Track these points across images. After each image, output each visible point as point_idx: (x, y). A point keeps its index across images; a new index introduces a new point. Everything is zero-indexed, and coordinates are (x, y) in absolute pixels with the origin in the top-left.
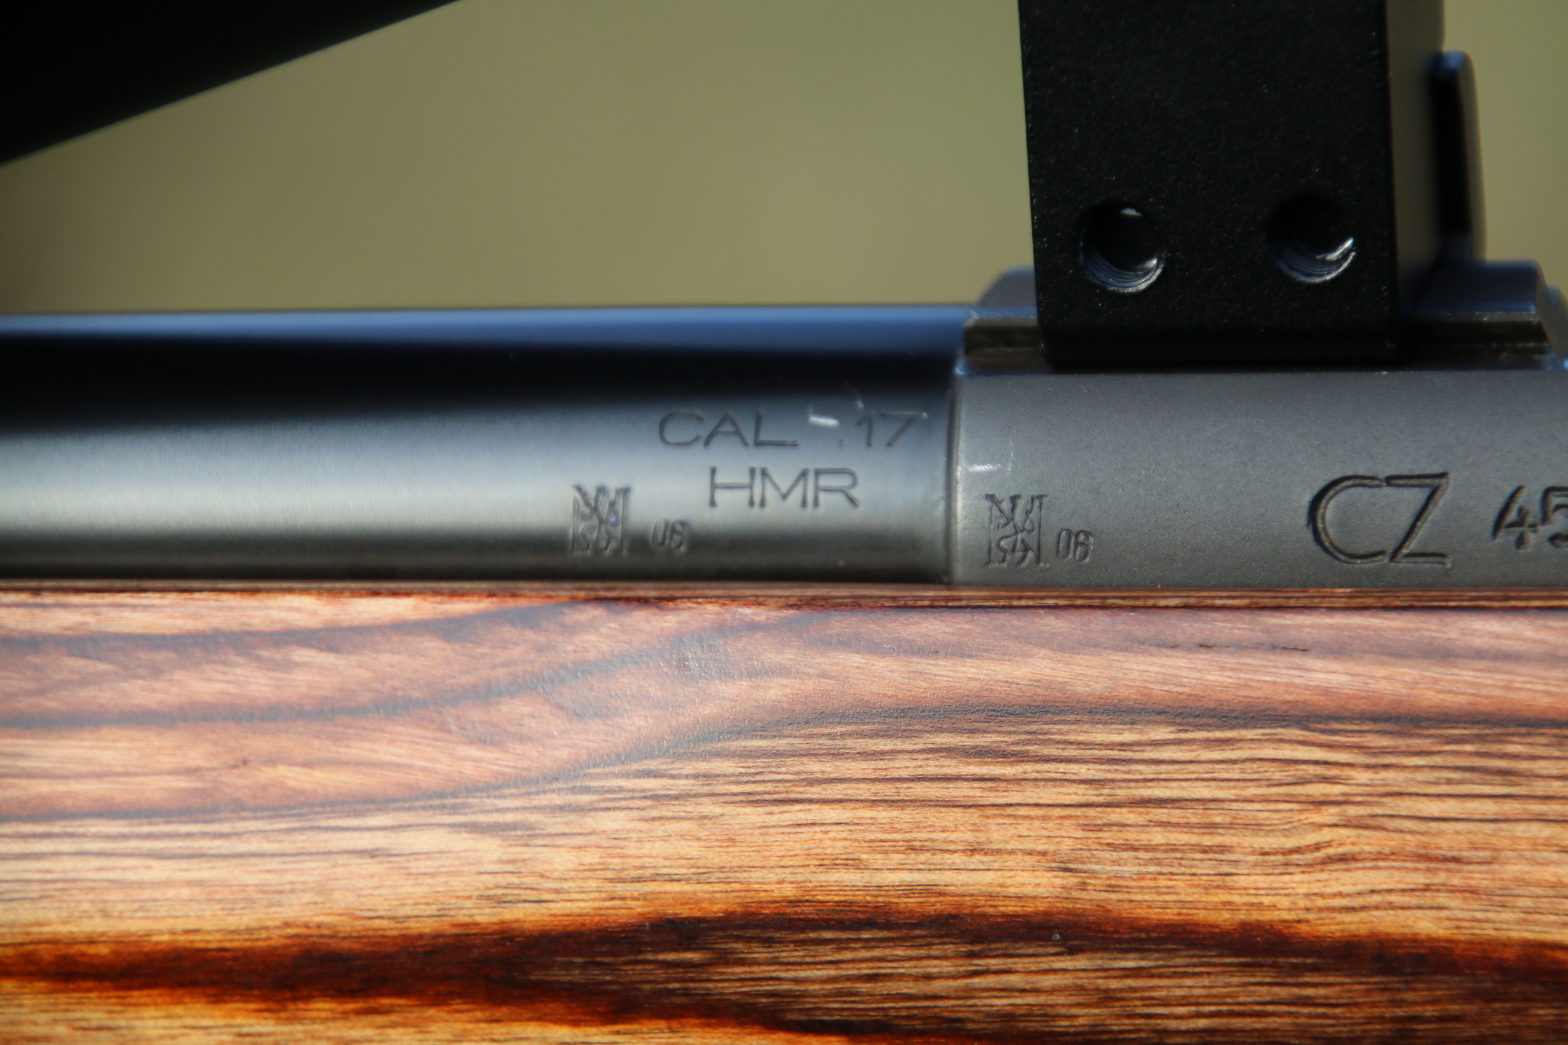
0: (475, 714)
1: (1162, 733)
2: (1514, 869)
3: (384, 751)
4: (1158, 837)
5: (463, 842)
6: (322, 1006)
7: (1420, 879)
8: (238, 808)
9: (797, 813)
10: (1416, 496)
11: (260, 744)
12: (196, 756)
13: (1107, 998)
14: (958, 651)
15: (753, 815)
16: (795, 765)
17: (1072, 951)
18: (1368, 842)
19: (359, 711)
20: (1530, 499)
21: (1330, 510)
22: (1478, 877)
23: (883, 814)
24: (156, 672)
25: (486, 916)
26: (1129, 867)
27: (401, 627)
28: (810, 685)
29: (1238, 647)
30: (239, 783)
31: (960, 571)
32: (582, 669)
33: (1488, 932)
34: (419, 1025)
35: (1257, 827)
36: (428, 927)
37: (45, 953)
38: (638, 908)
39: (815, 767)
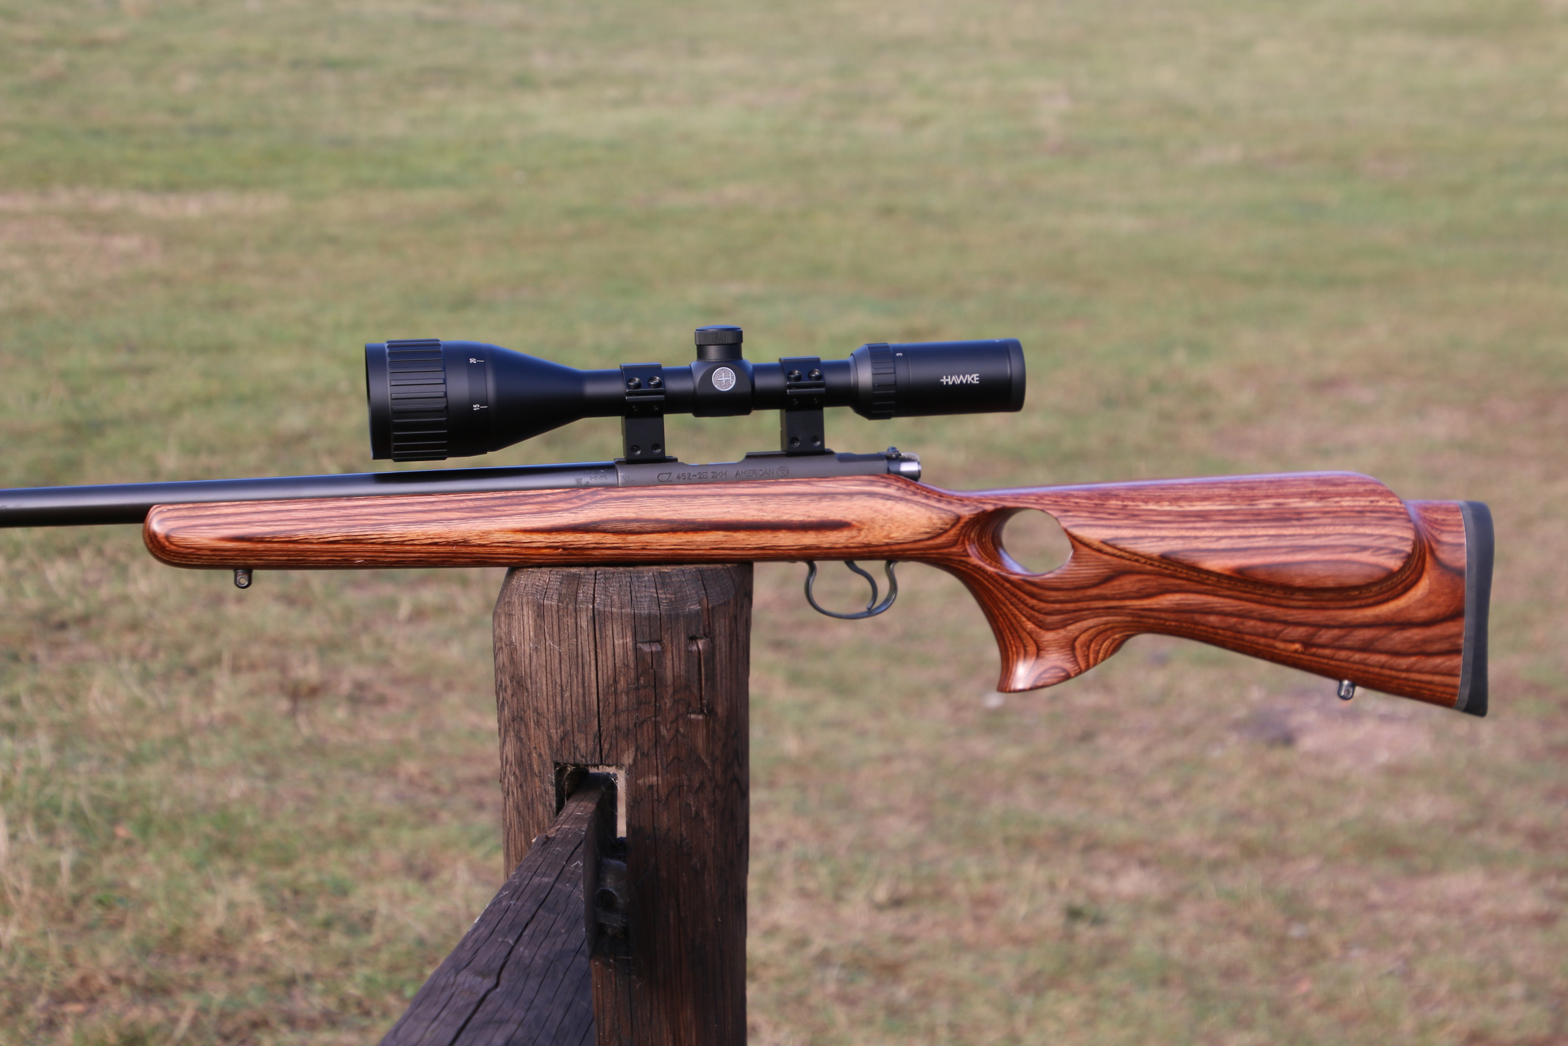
0: (570, 501)
1: (646, 499)
2: (684, 511)
3: (559, 505)
4: (646, 510)
5: (570, 515)
6: (554, 533)
7: (674, 513)
8: (544, 512)
9: (607, 509)
10: (668, 475)
11: (546, 505)
12: (538, 507)
13: (641, 527)
14: (623, 491)
15: (602, 510)
16: (606, 504)
17: (637, 522)
18: (668, 509)
19: (556, 502)
20: (681, 475)
21: (660, 477)
22: (680, 512)
23: (616, 509)
24: (533, 498)
25: (573, 522)
26: (643, 513)
27: (560, 493)
28: (608, 496)
29: (653, 489)
30: (543, 510)
31: (620, 485)
32: (581, 496)
33: (681, 518)
34: (565, 535)
35: (656, 508)
36: (566, 524)
37: (523, 529)
38: (589, 520)
39: (608, 504)
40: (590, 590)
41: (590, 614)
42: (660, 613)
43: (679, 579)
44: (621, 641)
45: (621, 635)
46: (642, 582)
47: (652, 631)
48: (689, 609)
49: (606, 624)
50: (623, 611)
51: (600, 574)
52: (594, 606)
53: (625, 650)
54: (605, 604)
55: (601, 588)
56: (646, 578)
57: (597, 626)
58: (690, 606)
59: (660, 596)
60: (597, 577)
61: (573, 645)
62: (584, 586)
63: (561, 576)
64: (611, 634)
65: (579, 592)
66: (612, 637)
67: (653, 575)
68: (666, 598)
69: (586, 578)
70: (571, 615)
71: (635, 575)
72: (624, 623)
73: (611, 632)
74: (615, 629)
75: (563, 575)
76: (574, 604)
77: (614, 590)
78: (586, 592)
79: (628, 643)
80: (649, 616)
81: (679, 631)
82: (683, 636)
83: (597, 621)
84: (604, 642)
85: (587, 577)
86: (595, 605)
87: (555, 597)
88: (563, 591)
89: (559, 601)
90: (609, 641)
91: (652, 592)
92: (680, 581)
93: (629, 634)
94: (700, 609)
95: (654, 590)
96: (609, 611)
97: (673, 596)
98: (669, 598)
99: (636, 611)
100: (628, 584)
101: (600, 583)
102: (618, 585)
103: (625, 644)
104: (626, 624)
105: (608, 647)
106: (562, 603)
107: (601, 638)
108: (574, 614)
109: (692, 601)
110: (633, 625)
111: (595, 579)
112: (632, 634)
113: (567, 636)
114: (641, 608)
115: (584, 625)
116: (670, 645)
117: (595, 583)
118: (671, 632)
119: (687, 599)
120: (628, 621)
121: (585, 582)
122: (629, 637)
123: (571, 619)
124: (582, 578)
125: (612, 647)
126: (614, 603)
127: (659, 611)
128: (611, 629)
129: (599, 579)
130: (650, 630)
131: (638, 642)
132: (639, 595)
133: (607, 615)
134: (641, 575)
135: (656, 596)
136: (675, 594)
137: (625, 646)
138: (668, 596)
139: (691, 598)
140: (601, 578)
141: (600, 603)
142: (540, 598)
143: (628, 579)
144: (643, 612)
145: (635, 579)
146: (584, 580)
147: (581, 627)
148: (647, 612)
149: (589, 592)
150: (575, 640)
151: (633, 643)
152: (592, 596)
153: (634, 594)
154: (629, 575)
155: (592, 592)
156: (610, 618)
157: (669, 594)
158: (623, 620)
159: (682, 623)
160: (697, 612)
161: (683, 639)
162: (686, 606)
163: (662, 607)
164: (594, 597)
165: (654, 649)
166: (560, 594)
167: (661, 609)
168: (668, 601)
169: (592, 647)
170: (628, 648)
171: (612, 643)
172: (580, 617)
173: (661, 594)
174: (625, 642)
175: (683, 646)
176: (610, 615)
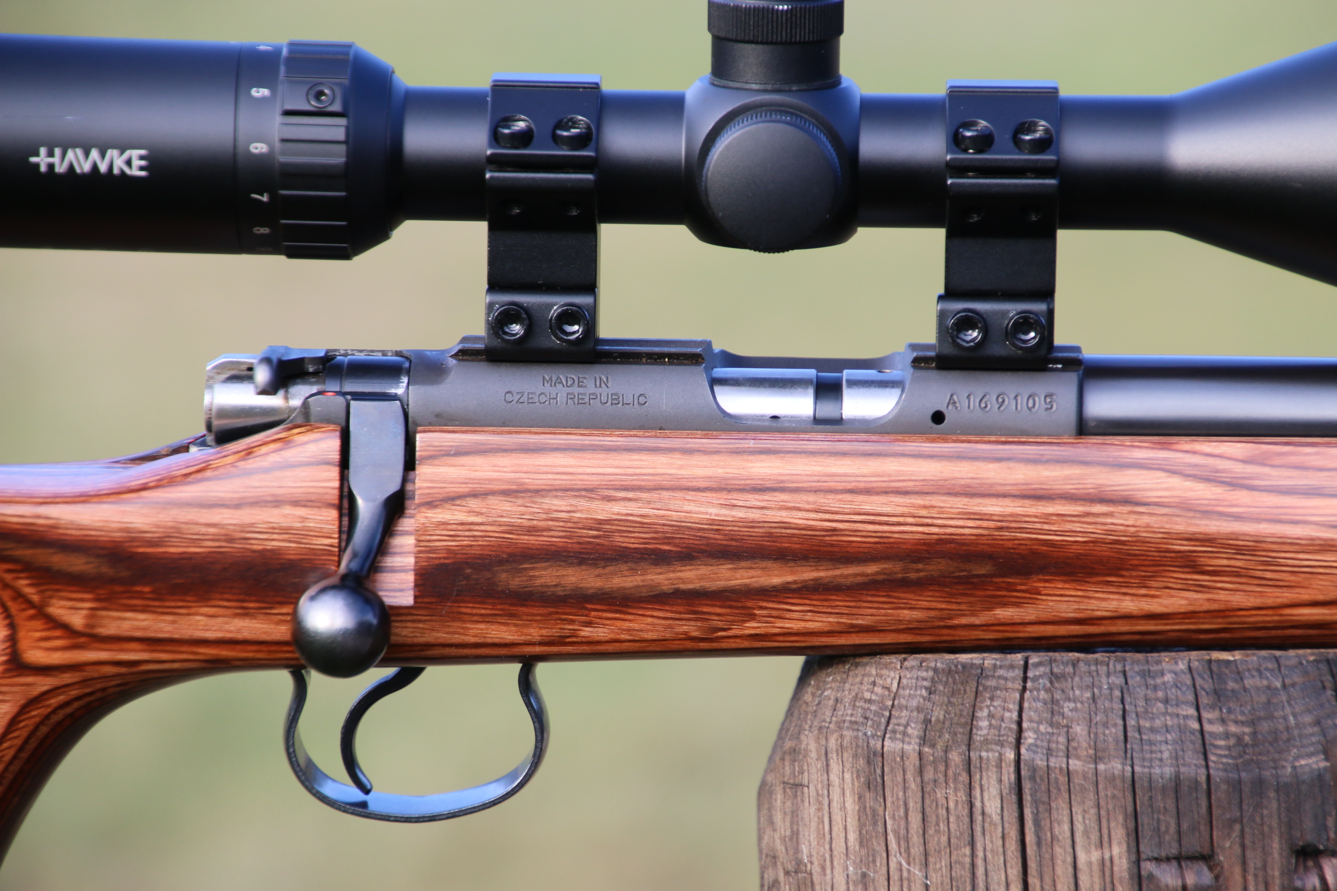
40: (1009, 711)
41: (1009, 775)
42: (1209, 777)
43: (1265, 682)
44: (1095, 855)
45: (1095, 837)
46: (1155, 688)
47: (1185, 826)
48: (1294, 768)
49: (1053, 805)
50: (1101, 767)
51: (1040, 664)
52: (1018, 755)
53: (1108, 879)
54: (1049, 749)
55: (1039, 705)
56: (1168, 677)
57: (1028, 812)
58: (1297, 758)
59: (1207, 727)
60: (1030, 674)
61: (962, 864)
62: (992, 699)
63: (931, 673)
64: (1068, 834)
65: (979, 714)
66: (1069, 842)
67: (1190, 668)
68: (1227, 736)
69: (999, 677)
70: (955, 780)
71: (1137, 668)
72: (1102, 803)
73: (1066, 827)
74: (1078, 818)
75: (935, 670)
76: (964, 748)
77: (1075, 709)
78: (998, 715)
79: (1116, 860)
80: (1177, 785)
81: (1266, 829)
82: (1276, 845)
83: (1027, 797)
84: (1047, 856)
85: (1001, 672)
86: (1023, 751)
87: (914, 731)
88: (936, 714)
89: (924, 740)
90: (1062, 853)
91: (1186, 717)
92: (1269, 688)
93: (1119, 833)
94: (1325, 769)
95: (1192, 711)
96: (1061, 769)
97: (1247, 730)
98: (1235, 735)
99: (1137, 769)
100: (1117, 693)
101: (1038, 690)
102: (1088, 695)
103: (1108, 863)
104: (1110, 807)
105: (1059, 871)
106: (933, 746)
107: (1039, 844)
108: (964, 777)
109: (1303, 746)
110: (1130, 809)
111: (1025, 679)
112: (1128, 835)
113: (944, 839)
114: (1151, 760)
115: (993, 807)
116: (1237, 870)
117: (1024, 689)
118: (1242, 831)
119: (1289, 740)
120: (1114, 797)
121: (997, 688)
122: (1119, 843)
123: (956, 790)
124: (987, 677)
125: (1070, 870)
126: (1074, 744)
127: (1203, 771)
128: (1066, 819)
129: (1035, 679)
130: (1179, 825)
131: (1143, 856)
132: (1148, 725)
133: (1056, 779)
134: (1154, 668)
135: (1196, 726)
136: (1252, 723)
137: (1106, 867)
138: (1233, 728)
139: (1300, 736)
140: (1040, 676)
141: (1037, 746)
142: (873, 736)
143: (1119, 680)
144: (1157, 771)
145: (1135, 680)
146: (992, 683)
147: (983, 813)
148: (1168, 771)
149: (1007, 714)
150: (967, 851)
151: (1129, 859)
152: (1014, 727)
153: (1131, 722)
154: (1119, 667)
155: (1015, 715)
156: (1064, 788)
157: (1236, 722)
158: (1102, 794)
159: (1274, 805)
160: (1320, 776)
161: (1276, 856)
162: (1286, 760)
163: (1212, 758)
164: (1020, 730)
165: (1191, 879)
166: (927, 722)
167: (1211, 764)
168: (1232, 742)
169: (1015, 872)
170: (1117, 875)
171: (1069, 859)
172: (981, 786)
173: (1210, 722)
174: (1107, 856)
175: (1277, 873)
176: (1063, 779)
